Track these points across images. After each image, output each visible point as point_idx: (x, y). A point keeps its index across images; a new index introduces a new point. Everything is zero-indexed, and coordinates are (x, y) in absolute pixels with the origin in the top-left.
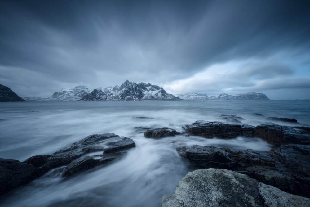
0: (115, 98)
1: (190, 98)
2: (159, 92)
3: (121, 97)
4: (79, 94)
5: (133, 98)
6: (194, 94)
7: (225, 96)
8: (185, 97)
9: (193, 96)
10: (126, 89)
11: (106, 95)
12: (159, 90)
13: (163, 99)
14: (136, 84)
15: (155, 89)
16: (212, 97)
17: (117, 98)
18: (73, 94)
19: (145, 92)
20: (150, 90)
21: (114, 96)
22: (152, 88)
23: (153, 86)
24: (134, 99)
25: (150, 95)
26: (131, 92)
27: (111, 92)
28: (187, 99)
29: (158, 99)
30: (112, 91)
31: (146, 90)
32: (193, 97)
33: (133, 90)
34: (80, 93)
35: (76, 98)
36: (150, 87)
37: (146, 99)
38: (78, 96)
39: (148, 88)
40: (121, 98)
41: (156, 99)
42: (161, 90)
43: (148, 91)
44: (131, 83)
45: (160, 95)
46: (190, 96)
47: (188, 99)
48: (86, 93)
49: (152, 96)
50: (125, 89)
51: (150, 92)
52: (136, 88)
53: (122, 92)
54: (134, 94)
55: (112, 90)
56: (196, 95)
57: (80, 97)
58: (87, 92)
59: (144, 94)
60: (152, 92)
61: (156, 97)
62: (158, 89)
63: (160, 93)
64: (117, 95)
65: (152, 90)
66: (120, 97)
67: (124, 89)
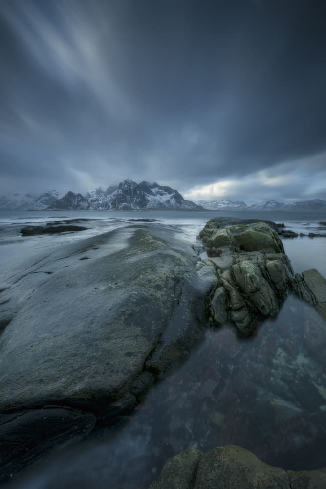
0: (102, 205)
1: (219, 207)
2: (171, 197)
3: (112, 204)
4: (41, 200)
5: (131, 206)
6: (226, 202)
7: (274, 204)
8: (211, 206)
9: (224, 204)
10: (120, 191)
11: (88, 201)
12: (172, 195)
13: (178, 209)
14: (135, 184)
15: (165, 192)
16: (254, 206)
17: (106, 206)
18: (32, 200)
19: (150, 198)
20: (158, 193)
21: (100, 202)
22: (161, 190)
23: (161, 188)
24: (133, 207)
25: (158, 203)
26: (128, 197)
27: (93, 196)
28: (213, 209)
29: (171, 208)
30: (95, 195)
31: (151, 194)
32: (223, 206)
33: (130, 194)
34: (43, 198)
35: (37, 206)
36: (157, 189)
37: (152, 209)
38: (41, 202)
39: (154, 190)
40: (111, 206)
41: (168, 209)
42: (174, 193)
43: (154, 195)
44: (127, 182)
45: (173, 201)
46: (219, 204)
47: (216, 209)
48: (53, 198)
49: (161, 204)
50: (118, 191)
51: (158, 197)
52: (135, 190)
53: (113, 197)
54: (132, 201)
55: (94, 193)
56: (228, 202)
57: (43, 204)
58: (55, 196)
59: (148, 201)
60: (161, 196)
61: (167, 205)
62: (170, 193)
63: (174, 199)
64: (105, 201)
65: (161, 194)
66: (110, 204)
67: (116, 192)
